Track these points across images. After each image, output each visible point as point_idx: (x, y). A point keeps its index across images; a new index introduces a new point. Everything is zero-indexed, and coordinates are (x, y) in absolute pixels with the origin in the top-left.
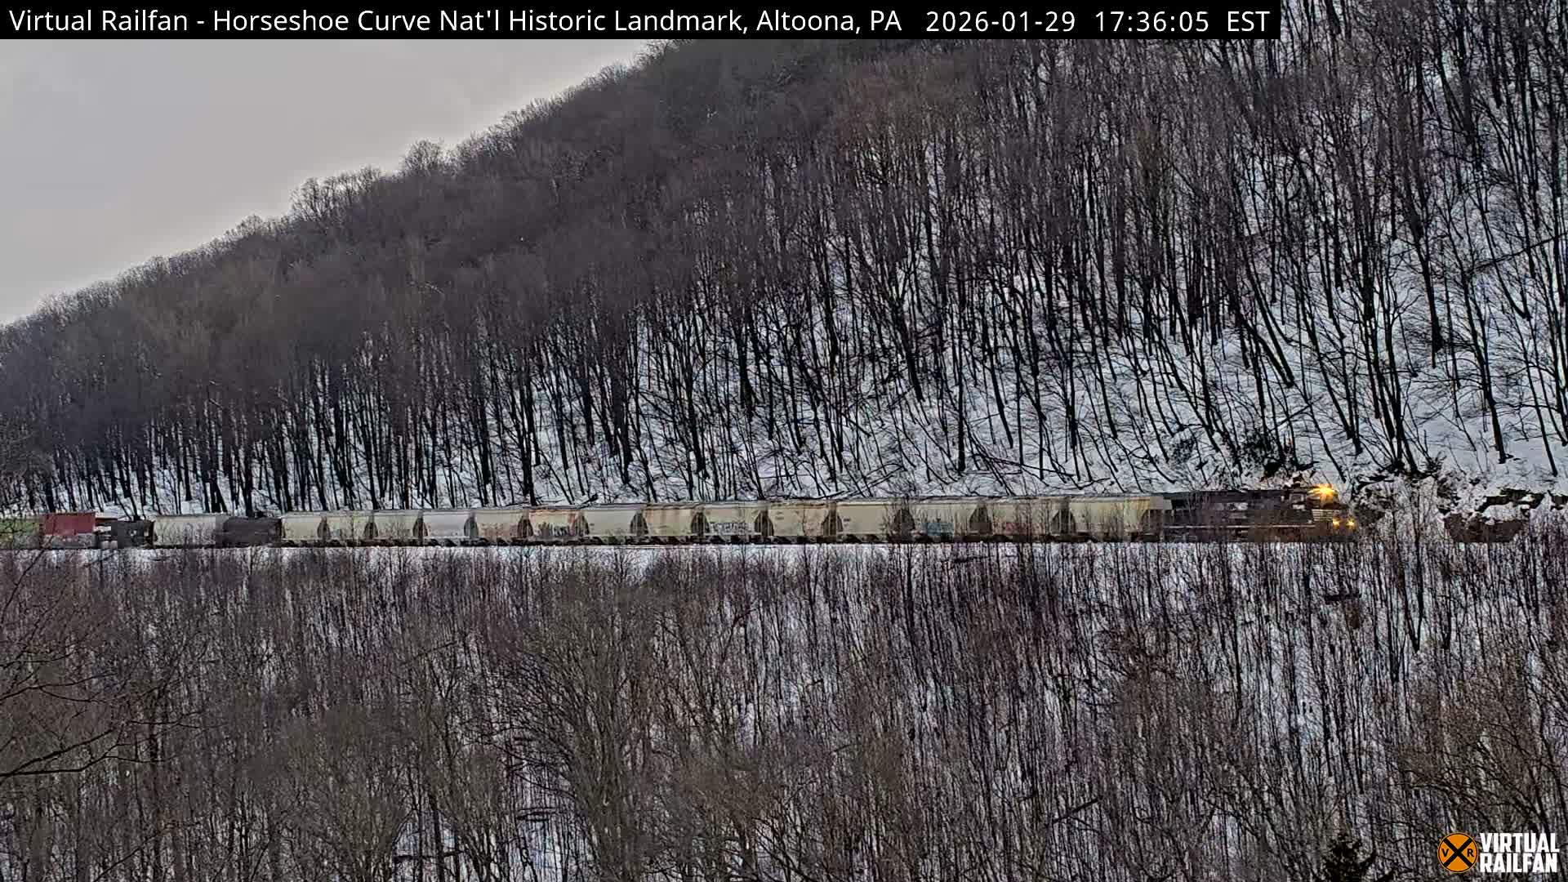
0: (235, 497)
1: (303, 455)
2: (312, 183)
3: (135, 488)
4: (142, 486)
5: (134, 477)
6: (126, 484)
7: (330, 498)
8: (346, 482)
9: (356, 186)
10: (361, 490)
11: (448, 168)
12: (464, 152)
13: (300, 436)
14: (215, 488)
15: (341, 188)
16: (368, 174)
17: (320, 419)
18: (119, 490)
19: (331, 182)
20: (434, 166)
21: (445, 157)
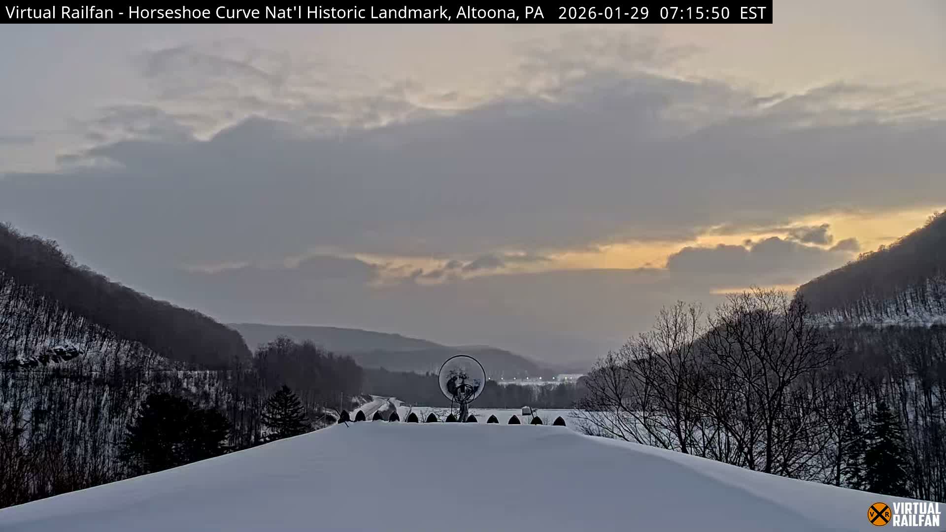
0: (848, 315)
1: (861, 306)
2: (861, 254)
3: (829, 313)
4: (831, 313)
5: (829, 312)
6: (828, 313)
7: (867, 314)
8: (870, 312)
9: (869, 254)
10: (873, 311)
11: (887, 250)
12: (890, 246)
13: (860, 302)
14: (844, 313)
15: (866, 255)
16: (871, 252)
17: (864, 299)
18: (826, 314)
19: (864, 254)
20: (884, 249)
21: (886, 248)
